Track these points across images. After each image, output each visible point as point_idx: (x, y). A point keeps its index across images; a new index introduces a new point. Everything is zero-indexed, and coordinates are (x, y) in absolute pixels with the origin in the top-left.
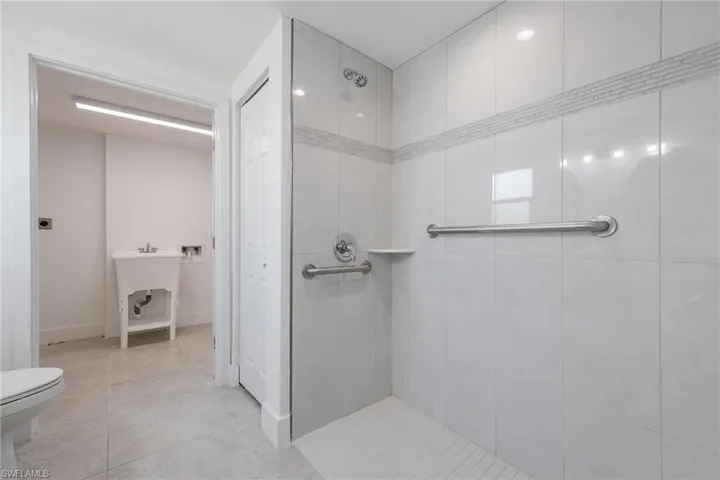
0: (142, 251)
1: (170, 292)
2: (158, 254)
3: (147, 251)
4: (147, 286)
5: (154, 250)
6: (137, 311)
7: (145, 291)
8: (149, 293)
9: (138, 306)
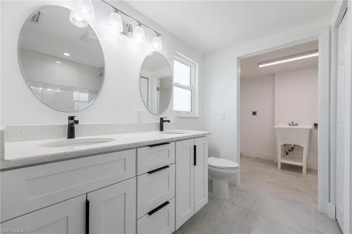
0: (290, 125)
1: (303, 148)
2: (299, 127)
3: (293, 125)
4: (292, 143)
5: (296, 125)
6: (287, 154)
7: (291, 145)
8: (293, 147)
9: (287, 151)
